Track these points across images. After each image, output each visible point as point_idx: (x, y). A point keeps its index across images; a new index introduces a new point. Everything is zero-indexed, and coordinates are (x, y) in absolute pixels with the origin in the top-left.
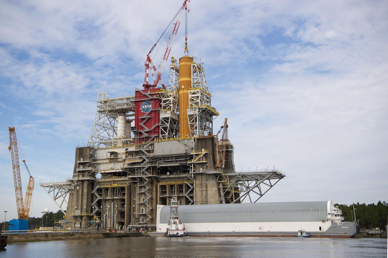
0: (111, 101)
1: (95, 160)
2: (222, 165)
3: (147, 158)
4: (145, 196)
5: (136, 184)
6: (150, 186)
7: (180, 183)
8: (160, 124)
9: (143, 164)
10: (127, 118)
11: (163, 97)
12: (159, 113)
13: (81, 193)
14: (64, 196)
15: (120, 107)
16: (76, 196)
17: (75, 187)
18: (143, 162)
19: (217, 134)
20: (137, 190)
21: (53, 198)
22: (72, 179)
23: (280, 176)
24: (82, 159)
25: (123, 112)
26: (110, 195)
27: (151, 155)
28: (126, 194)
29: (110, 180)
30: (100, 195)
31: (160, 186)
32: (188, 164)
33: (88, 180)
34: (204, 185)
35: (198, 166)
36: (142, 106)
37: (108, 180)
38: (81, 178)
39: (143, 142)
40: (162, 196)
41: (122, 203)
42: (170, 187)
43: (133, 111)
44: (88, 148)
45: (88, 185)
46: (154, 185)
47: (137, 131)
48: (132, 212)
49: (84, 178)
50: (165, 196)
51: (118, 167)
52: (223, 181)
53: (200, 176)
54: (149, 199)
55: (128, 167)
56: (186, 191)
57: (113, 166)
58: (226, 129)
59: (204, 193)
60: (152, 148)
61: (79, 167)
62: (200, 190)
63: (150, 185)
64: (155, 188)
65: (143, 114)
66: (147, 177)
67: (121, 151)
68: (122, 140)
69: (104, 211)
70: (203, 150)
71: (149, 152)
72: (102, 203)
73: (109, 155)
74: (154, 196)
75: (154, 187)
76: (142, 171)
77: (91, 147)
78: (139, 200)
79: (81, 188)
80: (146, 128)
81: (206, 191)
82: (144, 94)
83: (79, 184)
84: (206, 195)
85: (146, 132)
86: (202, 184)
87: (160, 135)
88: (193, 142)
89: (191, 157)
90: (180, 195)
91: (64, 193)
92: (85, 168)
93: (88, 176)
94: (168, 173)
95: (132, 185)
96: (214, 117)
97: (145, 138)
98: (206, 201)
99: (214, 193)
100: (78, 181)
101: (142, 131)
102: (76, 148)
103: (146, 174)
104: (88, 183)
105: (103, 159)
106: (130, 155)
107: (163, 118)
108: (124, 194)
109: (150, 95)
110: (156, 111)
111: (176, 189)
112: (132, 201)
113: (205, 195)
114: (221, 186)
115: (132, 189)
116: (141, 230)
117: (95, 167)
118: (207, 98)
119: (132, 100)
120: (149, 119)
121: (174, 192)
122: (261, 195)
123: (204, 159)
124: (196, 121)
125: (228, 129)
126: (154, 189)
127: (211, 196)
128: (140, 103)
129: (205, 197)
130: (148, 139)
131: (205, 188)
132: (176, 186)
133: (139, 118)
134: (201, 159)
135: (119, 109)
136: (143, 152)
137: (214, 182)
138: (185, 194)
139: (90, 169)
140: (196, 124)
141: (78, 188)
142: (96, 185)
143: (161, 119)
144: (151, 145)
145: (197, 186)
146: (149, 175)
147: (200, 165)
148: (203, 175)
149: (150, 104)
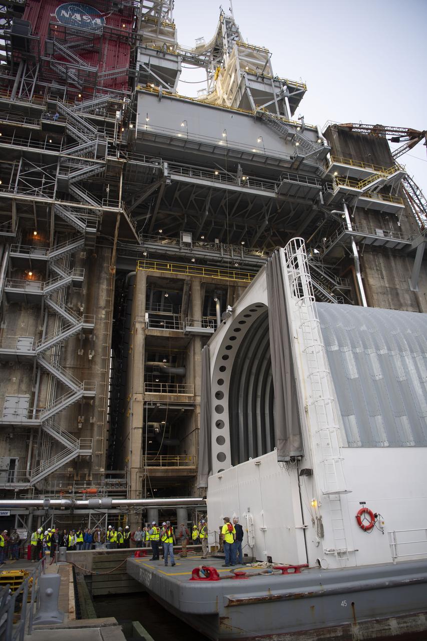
6: (78, 274)
12: (134, 50)
31: (150, 277)
35: (364, 222)
36: (59, 13)
42: (203, 294)
46: (103, 275)
54: (63, 346)
64: (108, 291)
75: (104, 286)
86: (395, 293)
143: (140, 65)
144: (111, 108)
145: (375, 296)
146: (105, 205)
147: (370, 216)
148: (392, 258)
149: (100, 17)
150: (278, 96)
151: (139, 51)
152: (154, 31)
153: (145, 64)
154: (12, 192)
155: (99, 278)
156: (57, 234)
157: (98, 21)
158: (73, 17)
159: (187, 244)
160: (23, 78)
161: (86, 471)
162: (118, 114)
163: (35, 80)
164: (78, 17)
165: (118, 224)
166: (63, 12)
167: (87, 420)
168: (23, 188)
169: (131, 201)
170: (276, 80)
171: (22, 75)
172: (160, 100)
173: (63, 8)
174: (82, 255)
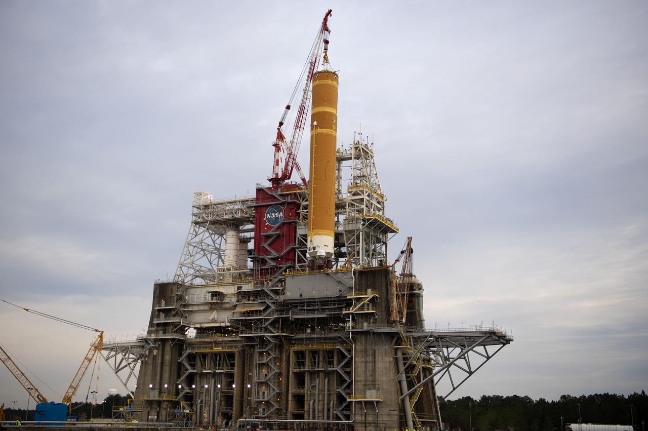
0: (215, 205)
1: (185, 306)
2: (402, 318)
3: (274, 303)
4: (268, 369)
5: (254, 348)
6: (277, 352)
7: (329, 347)
8: (297, 246)
9: (267, 313)
10: (242, 235)
11: (303, 199)
12: (295, 228)
13: (160, 361)
14: (132, 365)
15: (230, 216)
16: (151, 367)
17: (151, 351)
18: (265, 310)
19: (394, 265)
20: (255, 358)
21: (114, 368)
22: (147, 336)
23: (504, 340)
24: (163, 303)
25: (235, 224)
26: (209, 366)
27: (281, 298)
28: (236, 365)
29: (209, 340)
30: (193, 366)
31: (294, 352)
32: (343, 315)
33: (173, 340)
34: (370, 352)
35: (360, 320)
36: (267, 215)
37: (206, 340)
38: (161, 336)
39: (267, 276)
40: (297, 370)
41: (229, 380)
42: (311, 354)
43: (252, 223)
44: (174, 284)
45: (172, 348)
46: (284, 350)
47: (258, 256)
48: (245, 396)
49: (165, 336)
50: (302, 370)
51: (223, 318)
52: (402, 347)
53: (363, 337)
54: (274, 375)
55: (240, 318)
56: (339, 362)
57: (216, 316)
58: (409, 256)
59: (370, 366)
60: (282, 286)
61: (158, 316)
62: (362, 361)
63: (277, 350)
64: (286, 355)
65: (270, 228)
66: (273, 336)
67: (229, 291)
68: (232, 271)
69: (198, 393)
70: (369, 291)
71: (276, 292)
72: (195, 380)
73: (209, 296)
74: (284, 370)
75: (284, 354)
76: (263, 326)
77: (180, 282)
78: (259, 376)
79: (160, 353)
80: (273, 252)
81: (372, 363)
82: (270, 193)
83: (157, 346)
84: (372, 370)
85: (273, 259)
86: (366, 351)
87: (297, 265)
88: (352, 278)
89: (349, 303)
90: (329, 369)
91: (133, 361)
92: (168, 318)
93: (172, 332)
94: (309, 331)
95: (247, 349)
96: (390, 235)
97: (271, 268)
98: (372, 381)
99: (386, 367)
100: (156, 341)
101: (266, 258)
102: (155, 284)
103: (271, 332)
104: (172, 345)
105: (199, 305)
106: (245, 298)
107: (302, 235)
108: (233, 365)
109: (281, 195)
110: (291, 222)
111: (321, 359)
112: (245, 378)
113: (371, 368)
114: (400, 355)
115: (247, 356)
116: (261, 429)
117: (186, 317)
118: (379, 203)
119: (250, 204)
120: (278, 236)
121: (318, 364)
122: (471, 373)
123: (370, 306)
124: (358, 242)
125: (414, 255)
126: (284, 358)
127: (382, 371)
128: (263, 209)
129: (370, 373)
130: (276, 272)
131: (371, 357)
132: (321, 353)
133: (262, 234)
134: (366, 307)
135: (229, 220)
136: (266, 292)
137: (387, 347)
138: (337, 368)
139: (176, 320)
140: (358, 246)
141: (155, 352)
142: (186, 348)
143: (298, 237)
147: (364, 316)
148: (368, 335)
149: (281, 211)
153: (300, 235)
154: (253, 333)
157: (281, 214)
158: (272, 217)
160: (256, 269)
163: (260, 268)
164: (274, 215)
165: (281, 337)
167: (281, 397)
168: (256, 332)
173: (268, 212)
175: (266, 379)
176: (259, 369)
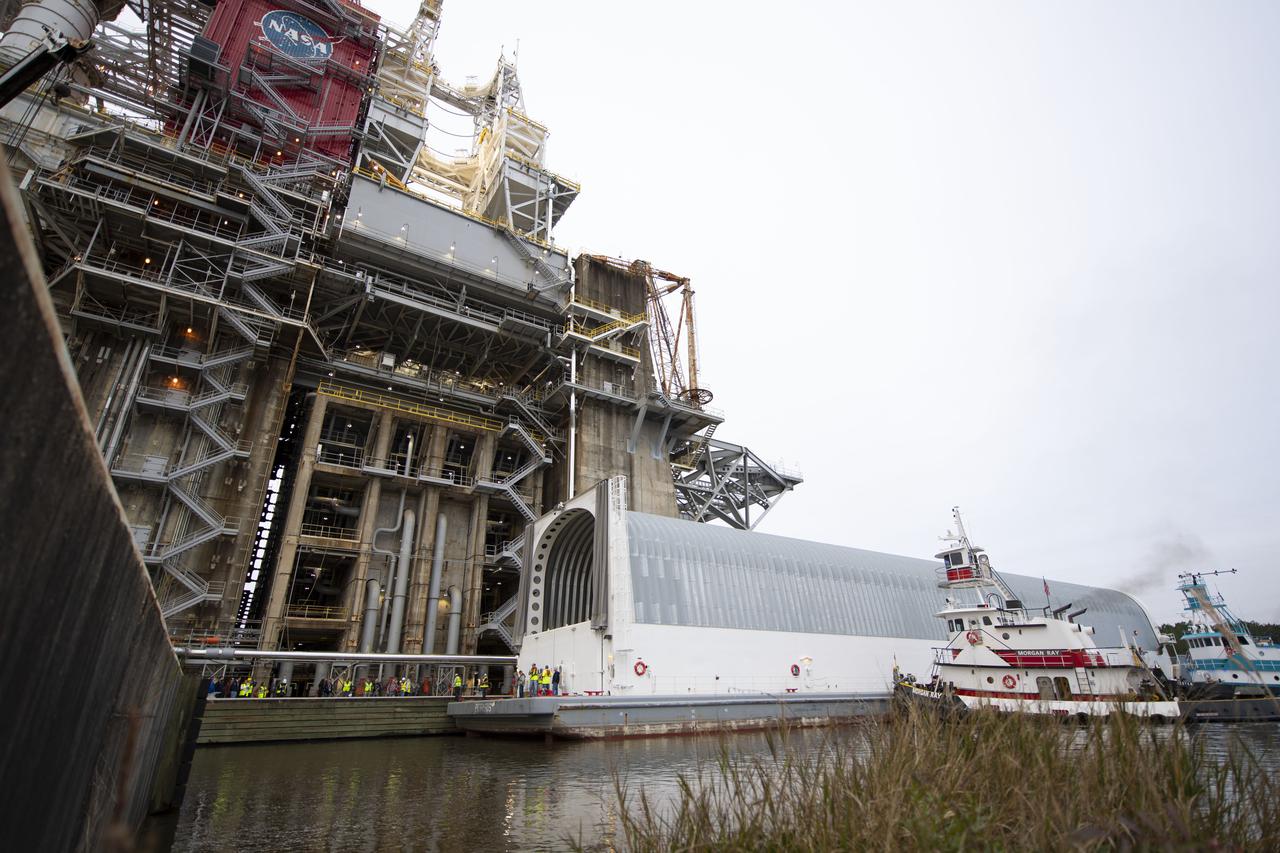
7: (467, 423)
12: (366, 99)
31: (332, 402)
32: (554, 344)
34: (621, 460)
35: (593, 372)
36: (267, 23)
40: (335, 468)
42: (395, 429)
46: (274, 392)
53: (602, 417)
54: (206, 473)
64: (277, 414)
70: (617, 313)
75: (273, 406)
86: (608, 453)
88: (567, 267)
94: (388, 358)
99: (661, 507)
103: (253, 303)
107: (381, 124)
121: (418, 466)
134: (611, 345)
137: (660, 458)
138: (506, 486)
143: (371, 124)
144: (317, 185)
145: (585, 455)
146: (285, 315)
147: (602, 366)
148: (615, 415)
149: (324, 41)
150: (541, 194)
151: (372, 102)
152: (401, 73)
153: (378, 123)
154: (164, 283)
155: (268, 396)
156: (219, 335)
157: (323, 47)
158: (287, 34)
159: (388, 368)
160: (201, 115)
161: (212, 618)
162: (326, 194)
163: (217, 121)
164: (294, 34)
165: (299, 339)
166: (274, 23)
167: (223, 560)
168: (178, 280)
169: (323, 308)
170: (544, 173)
171: (199, 109)
172: (381, 190)
173: (272, 17)
174: (250, 365)
175: (173, 476)
176: (126, 431)
